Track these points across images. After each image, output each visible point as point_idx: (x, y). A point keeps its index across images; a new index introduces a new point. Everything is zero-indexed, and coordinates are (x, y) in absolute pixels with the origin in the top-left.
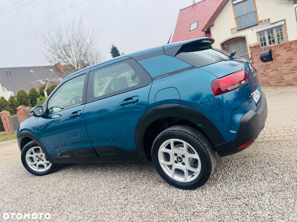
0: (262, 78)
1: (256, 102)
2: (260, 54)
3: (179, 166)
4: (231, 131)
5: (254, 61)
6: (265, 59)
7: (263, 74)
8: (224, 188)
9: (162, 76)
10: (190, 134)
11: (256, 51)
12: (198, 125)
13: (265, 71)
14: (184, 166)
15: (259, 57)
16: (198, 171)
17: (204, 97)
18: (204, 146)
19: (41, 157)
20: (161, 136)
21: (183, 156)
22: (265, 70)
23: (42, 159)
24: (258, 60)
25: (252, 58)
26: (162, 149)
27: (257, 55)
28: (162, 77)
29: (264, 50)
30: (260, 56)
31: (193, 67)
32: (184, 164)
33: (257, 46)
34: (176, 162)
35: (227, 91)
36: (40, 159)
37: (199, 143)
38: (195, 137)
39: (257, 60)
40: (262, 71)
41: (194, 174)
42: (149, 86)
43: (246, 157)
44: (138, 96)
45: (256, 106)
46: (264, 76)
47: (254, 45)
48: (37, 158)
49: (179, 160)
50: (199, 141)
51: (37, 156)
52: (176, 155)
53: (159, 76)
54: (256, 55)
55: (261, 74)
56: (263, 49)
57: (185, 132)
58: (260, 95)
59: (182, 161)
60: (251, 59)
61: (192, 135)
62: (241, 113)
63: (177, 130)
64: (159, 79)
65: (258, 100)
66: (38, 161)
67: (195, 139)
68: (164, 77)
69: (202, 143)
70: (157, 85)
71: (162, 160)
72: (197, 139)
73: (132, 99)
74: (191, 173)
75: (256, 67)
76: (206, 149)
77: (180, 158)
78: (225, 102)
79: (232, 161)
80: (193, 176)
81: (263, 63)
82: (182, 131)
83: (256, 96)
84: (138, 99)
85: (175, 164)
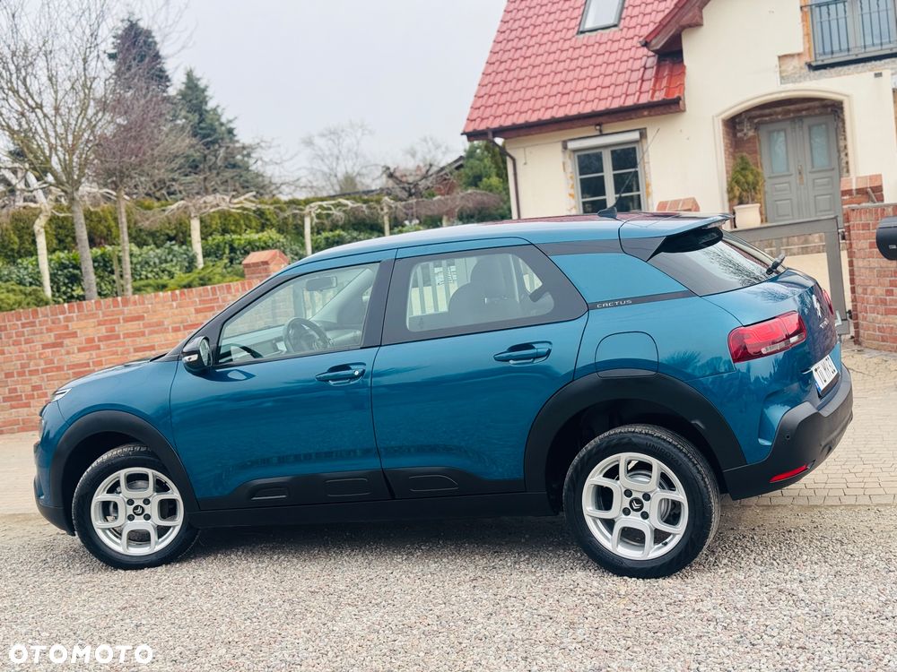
0: (879, 317)
1: (822, 389)
2: (878, 226)
3: (634, 521)
4: (761, 441)
5: (854, 245)
6: (894, 247)
7: (884, 302)
8: (734, 575)
9: (615, 303)
10: (670, 443)
11: (866, 210)
12: (693, 422)
13: (890, 293)
14: (646, 521)
15: (875, 237)
16: (679, 531)
17: (698, 364)
18: (699, 472)
19: (143, 505)
20: (598, 446)
21: (647, 497)
22: (892, 290)
23: (146, 513)
24: (870, 248)
25: (850, 235)
26: (596, 478)
27: (866, 227)
28: (615, 306)
29: (891, 214)
30: (875, 231)
31: (690, 293)
32: (645, 516)
33: (869, 190)
34: (626, 512)
35: (760, 355)
36: (139, 511)
37: (690, 464)
38: (681, 451)
39: (864, 244)
40: (880, 291)
41: (667, 540)
42: (581, 322)
43: (790, 531)
44: (550, 343)
45: (820, 396)
46: (887, 312)
47: (861, 186)
48: (130, 509)
49: (636, 506)
50: (690, 459)
51: (130, 502)
52: (628, 493)
53: (608, 302)
54: (863, 225)
55: (877, 303)
56: (890, 209)
57: (659, 438)
58: (835, 374)
59: (642, 507)
60: (844, 238)
61: (675, 446)
62: (784, 403)
63: (640, 433)
64: (606, 307)
65: (826, 384)
66: (131, 518)
67: (681, 455)
68: (619, 305)
69: (695, 465)
70: (600, 322)
71: (589, 507)
72: (686, 455)
73: (533, 348)
74: (660, 537)
75: (863, 270)
76: (703, 479)
77: (638, 501)
78: (752, 379)
79: (753, 538)
80: (666, 544)
81: (884, 262)
82: (652, 435)
83: (823, 373)
84: (549, 351)
85: (624, 516)
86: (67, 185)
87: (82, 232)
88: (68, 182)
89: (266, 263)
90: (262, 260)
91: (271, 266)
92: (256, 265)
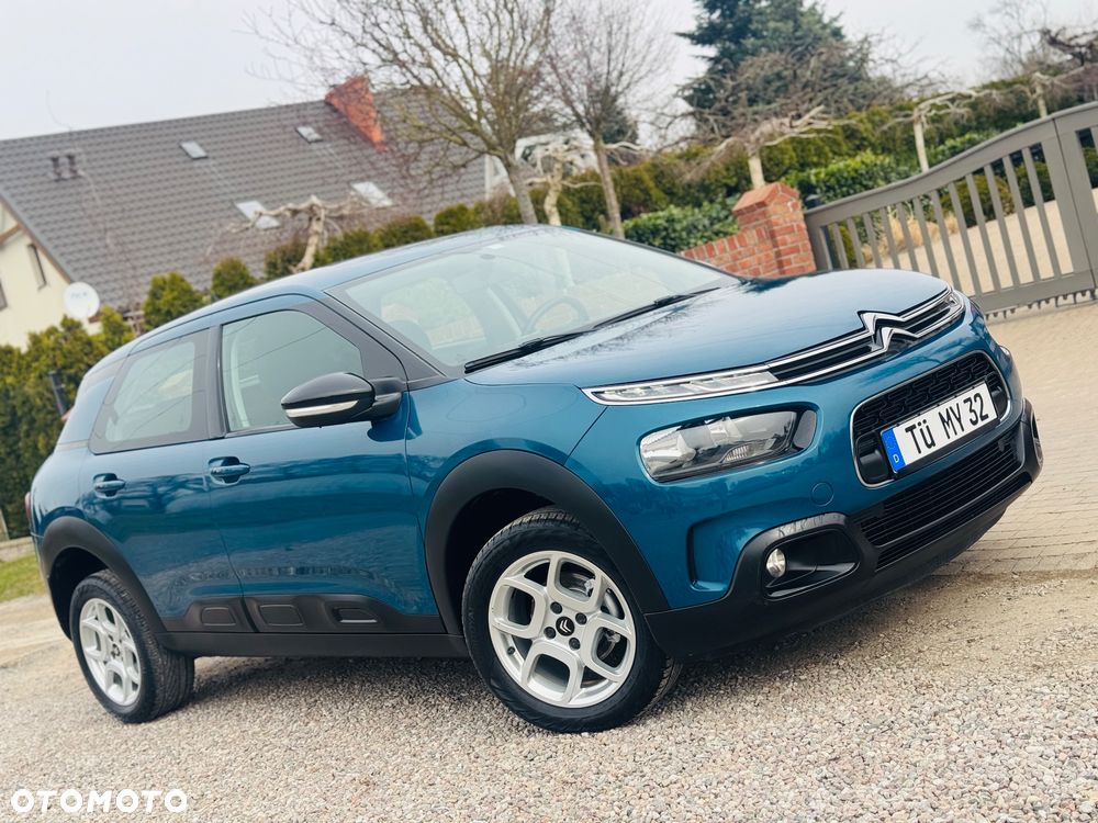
86: (500, 148)
87: (526, 207)
88: (501, 145)
89: (762, 204)
90: (758, 200)
91: (771, 207)
92: (750, 209)
